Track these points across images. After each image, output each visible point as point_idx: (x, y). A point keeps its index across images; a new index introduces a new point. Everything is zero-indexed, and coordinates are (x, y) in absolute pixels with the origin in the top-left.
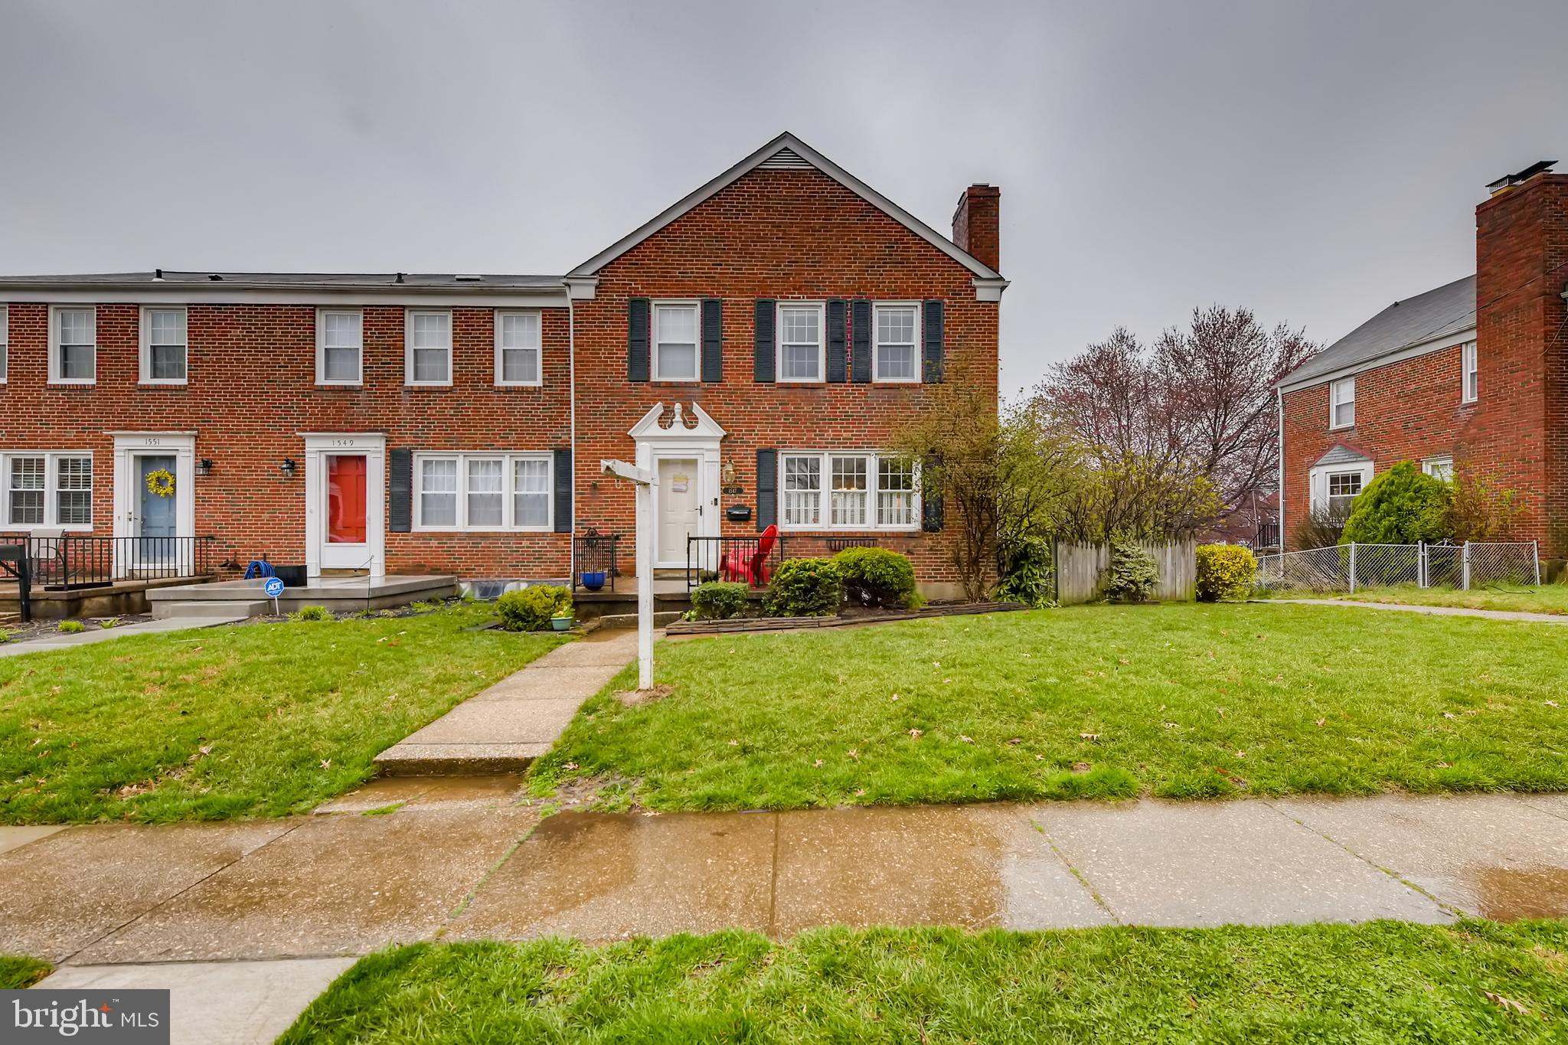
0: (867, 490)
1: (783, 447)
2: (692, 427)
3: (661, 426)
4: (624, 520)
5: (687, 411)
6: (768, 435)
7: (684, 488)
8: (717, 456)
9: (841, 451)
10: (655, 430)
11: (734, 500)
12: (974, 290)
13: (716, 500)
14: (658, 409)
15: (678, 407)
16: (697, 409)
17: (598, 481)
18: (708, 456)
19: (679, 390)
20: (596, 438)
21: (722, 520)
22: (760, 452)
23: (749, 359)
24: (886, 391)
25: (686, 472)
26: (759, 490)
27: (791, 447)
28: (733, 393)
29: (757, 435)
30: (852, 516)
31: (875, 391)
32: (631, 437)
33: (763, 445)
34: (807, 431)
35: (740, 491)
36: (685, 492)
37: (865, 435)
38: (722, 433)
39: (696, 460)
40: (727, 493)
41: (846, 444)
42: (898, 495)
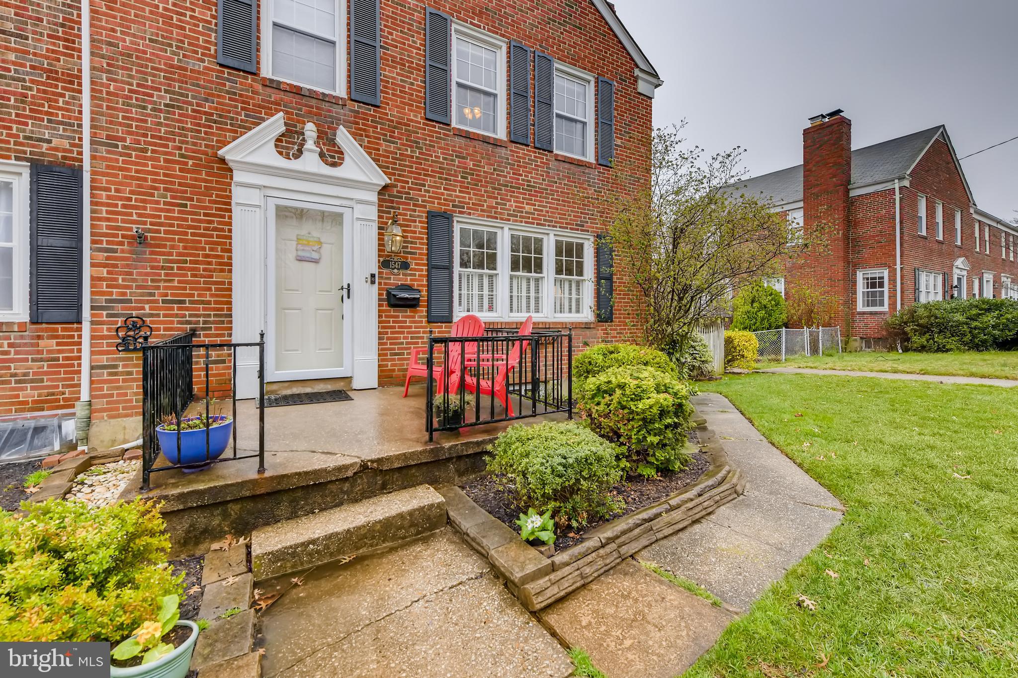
0: (545, 274)
1: (460, 212)
2: (334, 165)
3: (281, 153)
4: (209, 302)
5: (326, 138)
6: (443, 194)
7: (315, 256)
8: (372, 213)
9: (523, 226)
10: (270, 157)
11: (397, 278)
12: (636, 79)
13: (373, 276)
14: (276, 124)
15: (310, 130)
16: (343, 137)
17: (150, 231)
18: (360, 211)
19: (313, 102)
20: (145, 150)
21: (380, 305)
22: (431, 215)
23: (418, 86)
24: (567, 166)
25: (325, 234)
26: (431, 267)
27: (470, 214)
28: (395, 127)
29: (428, 191)
30: (528, 303)
31: (556, 163)
32: (223, 161)
33: (435, 206)
34: (488, 197)
35: (405, 266)
36: (316, 261)
37: (547, 212)
38: (382, 179)
39: (341, 215)
40: (388, 267)
41: (529, 219)
42: (570, 281)
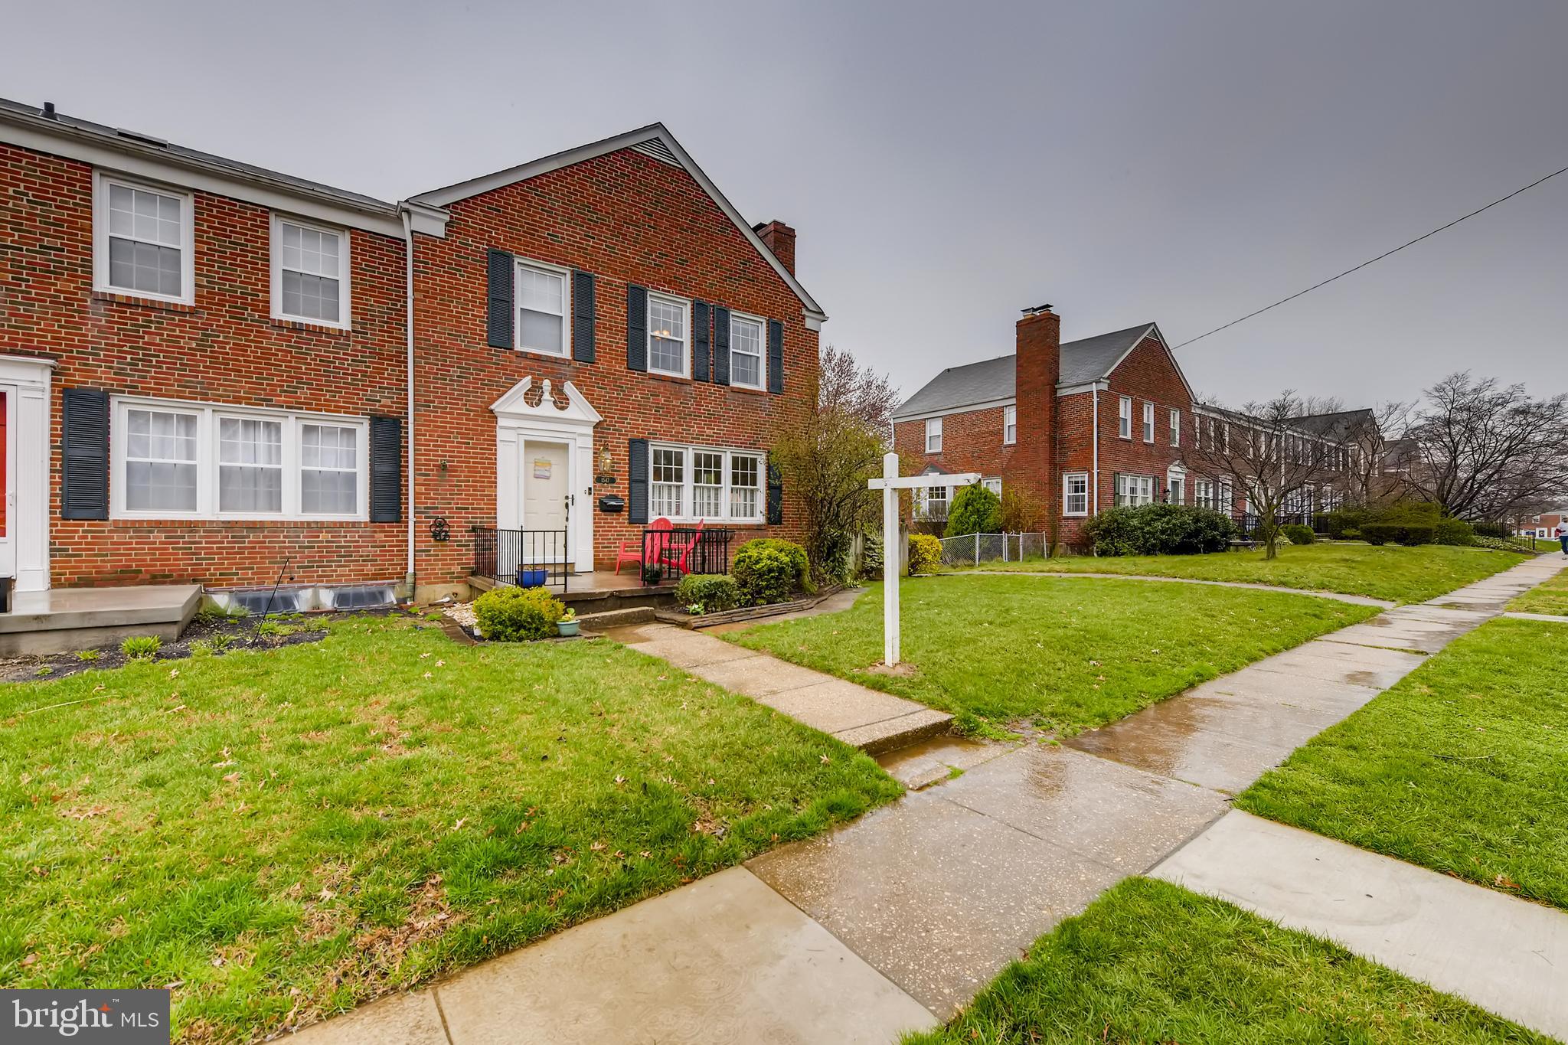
0: (722, 485)
1: (654, 438)
2: (562, 409)
3: (527, 403)
4: (483, 509)
5: (558, 390)
6: (640, 425)
7: (547, 474)
8: (590, 442)
9: (704, 447)
10: (523, 408)
11: (607, 490)
12: (804, 317)
13: (590, 489)
14: (526, 382)
15: (547, 384)
16: (569, 388)
17: (449, 461)
18: (580, 442)
19: (549, 365)
20: (446, 408)
21: (595, 511)
22: (632, 442)
23: (622, 344)
24: (741, 395)
25: (553, 458)
26: (631, 481)
27: (661, 439)
28: (606, 377)
29: (630, 423)
30: (709, 509)
31: (732, 394)
32: (492, 411)
33: (635, 434)
34: (676, 425)
35: (612, 481)
36: (548, 478)
37: (724, 434)
38: (597, 418)
39: (568, 444)
40: (600, 482)
41: (707, 440)
42: (745, 490)
